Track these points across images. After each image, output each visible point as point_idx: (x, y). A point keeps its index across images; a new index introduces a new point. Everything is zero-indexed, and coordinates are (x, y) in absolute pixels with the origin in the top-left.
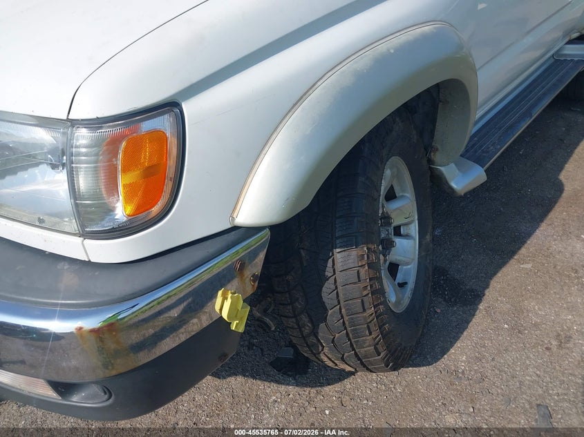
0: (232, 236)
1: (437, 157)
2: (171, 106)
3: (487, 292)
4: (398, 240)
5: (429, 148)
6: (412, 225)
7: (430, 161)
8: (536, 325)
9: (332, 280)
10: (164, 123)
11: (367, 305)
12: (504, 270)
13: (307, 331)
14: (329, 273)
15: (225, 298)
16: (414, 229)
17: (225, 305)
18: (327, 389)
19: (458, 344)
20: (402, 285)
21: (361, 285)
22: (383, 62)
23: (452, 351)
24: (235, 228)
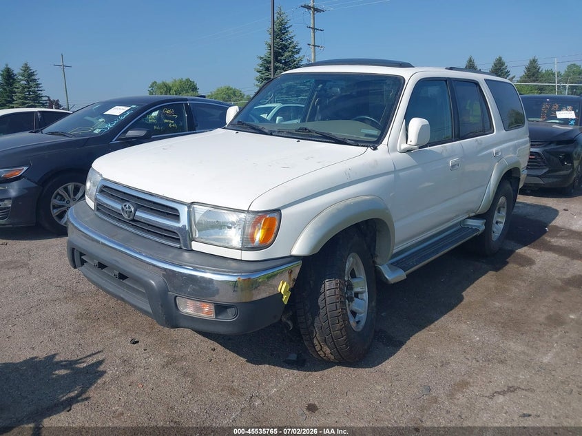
0: (289, 259)
1: (378, 261)
2: (278, 211)
3: (408, 342)
4: (356, 299)
5: (373, 255)
6: (364, 295)
7: (374, 262)
8: (432, 357)
9: (323, 294)
10: (276, 215)
11: (338, 308)
12: (419, 333)
13: (309, 322)
14: (322, 291)
15: (283, 283)
16: (365, 296)
17: (283, 287)
18: (315, 373)
19: (388, 361)
20: (358, 322)
21: (336, 296)
22: (348, 207)
23: (384, 363)
24: (291, 256)
